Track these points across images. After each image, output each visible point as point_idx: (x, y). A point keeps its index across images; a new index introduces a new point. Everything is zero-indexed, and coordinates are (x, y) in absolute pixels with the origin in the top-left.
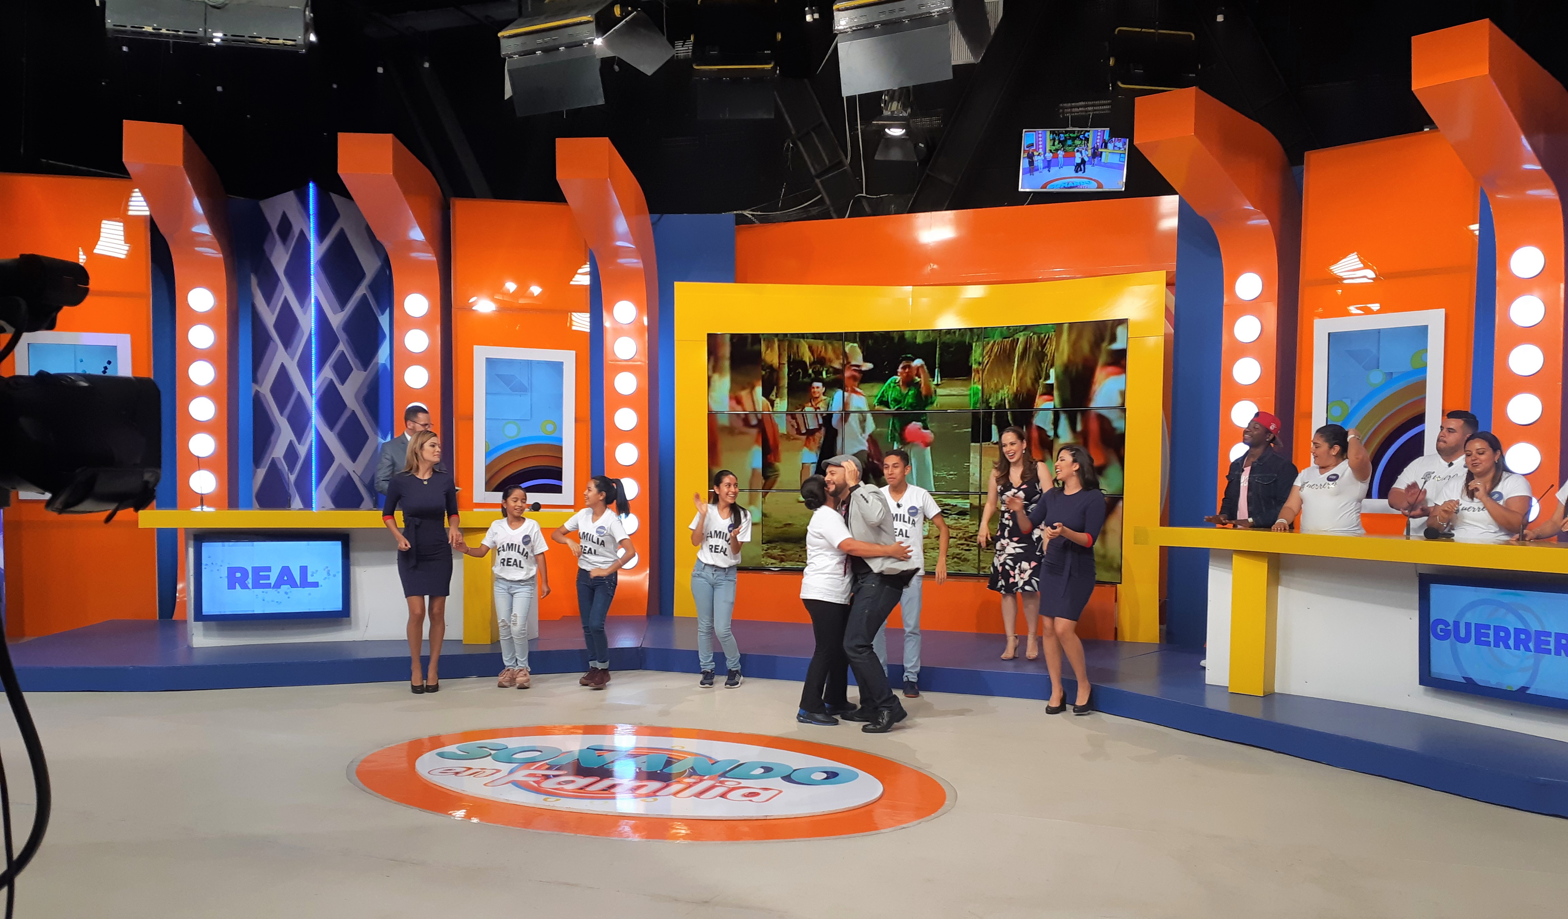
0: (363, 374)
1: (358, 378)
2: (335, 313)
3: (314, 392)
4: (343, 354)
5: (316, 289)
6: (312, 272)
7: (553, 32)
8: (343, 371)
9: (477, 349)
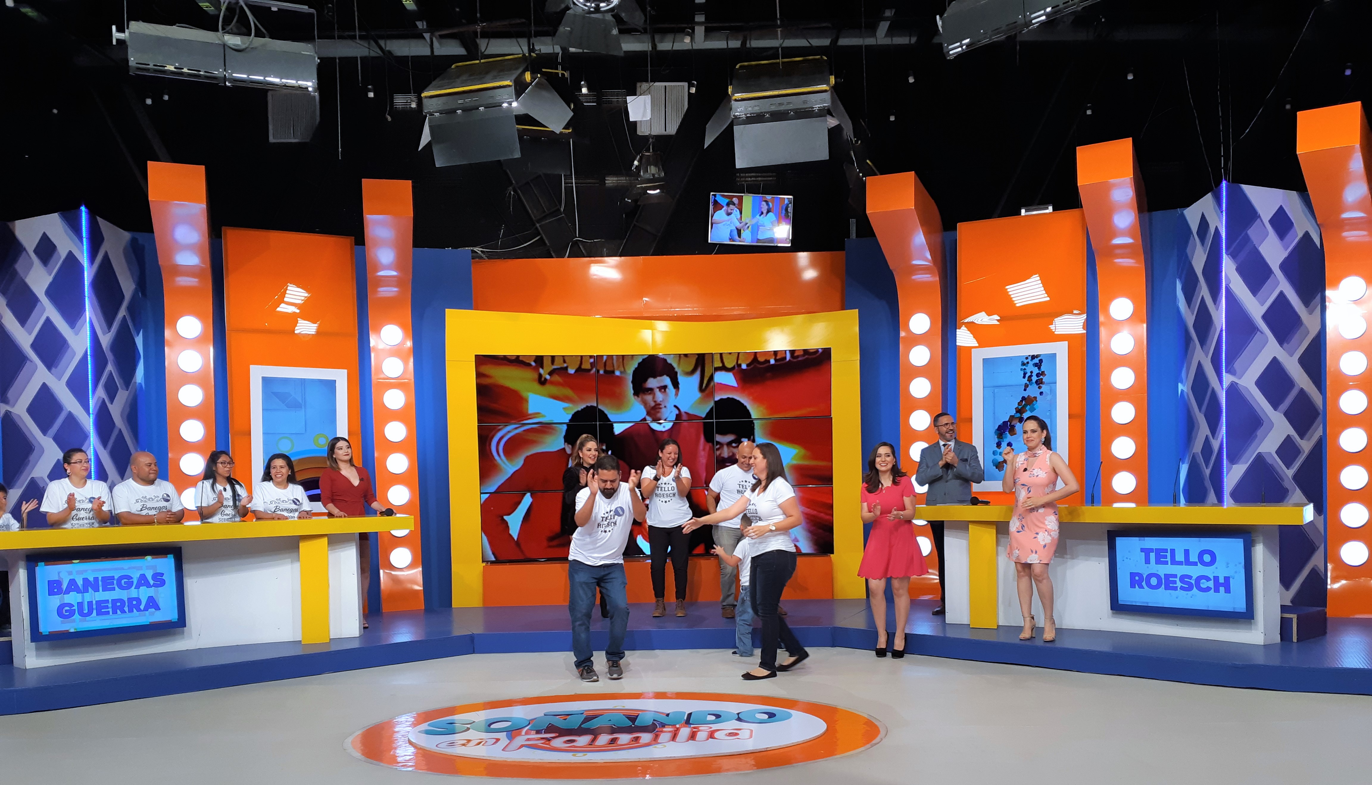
0: (127, 393)
1: (122, 396)
2: (104, 334)
3: (91, 411)
4: (111, 374)
5: (90, 312)
6: (86, 295)
7: (472, 94)
8: (111, 391)
9: (252, 368)
